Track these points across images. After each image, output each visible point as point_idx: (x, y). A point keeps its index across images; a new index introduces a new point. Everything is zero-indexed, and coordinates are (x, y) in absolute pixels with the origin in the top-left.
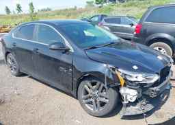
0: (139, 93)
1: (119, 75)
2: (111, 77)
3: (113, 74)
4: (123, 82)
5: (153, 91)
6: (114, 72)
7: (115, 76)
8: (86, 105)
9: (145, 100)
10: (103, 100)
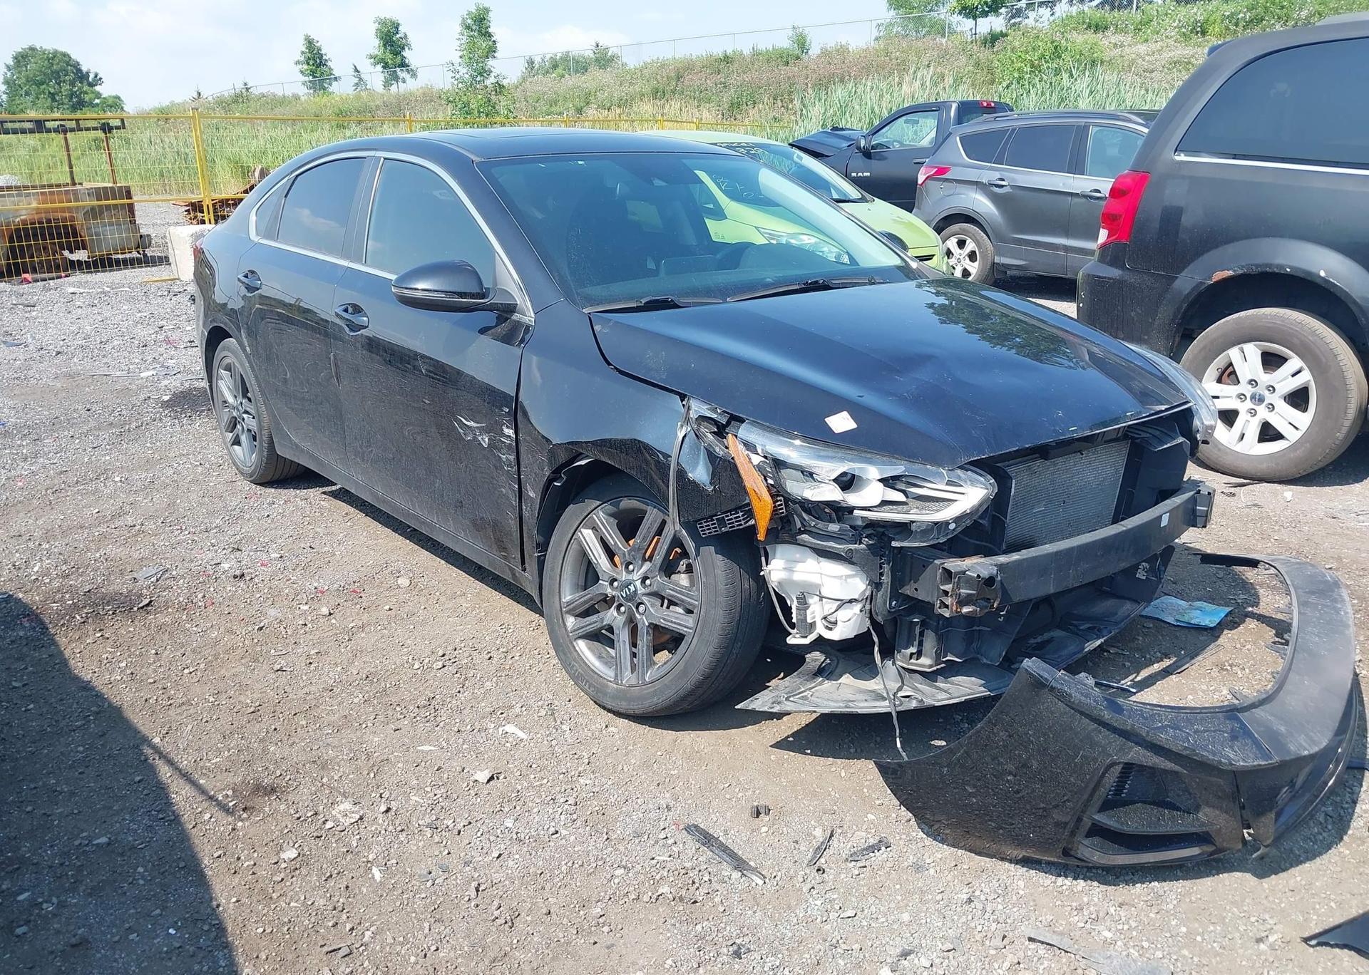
0: (876, 585)
1: (749, 466)
2: (700, 473)
3: (711, 456)
4: (763, 508)
5: (948, 574)
6: (719, 450)
7: (724, 469)
8: (582, 645)
9: (930, 643)
10: (675, 618)
